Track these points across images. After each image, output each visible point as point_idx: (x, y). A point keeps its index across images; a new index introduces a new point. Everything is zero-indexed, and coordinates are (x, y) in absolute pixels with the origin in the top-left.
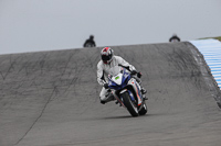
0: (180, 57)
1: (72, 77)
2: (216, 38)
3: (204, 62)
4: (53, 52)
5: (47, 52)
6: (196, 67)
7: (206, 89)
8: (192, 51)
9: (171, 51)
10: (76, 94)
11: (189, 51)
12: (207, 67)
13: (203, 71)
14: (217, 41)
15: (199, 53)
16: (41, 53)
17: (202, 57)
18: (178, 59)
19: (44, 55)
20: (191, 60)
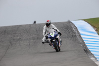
0: (67, 28)
1: (18, 37)
2: (83, 20)
3: (78, 31)
4: (9, 26)
5: (7, 27)
6: (74, 33)
7: (79, 43)
8: (72, 26)
9: (62, 26)
10: (20, 45)
11: (71, 26)
12: (79, 33)
13: (77, 35)
14: (83, 21)
15: (75, 26)
16: (5, 27)
17: (77, 28)
18: (66, 29)
19: (6, 28)
20: (72, 30)
